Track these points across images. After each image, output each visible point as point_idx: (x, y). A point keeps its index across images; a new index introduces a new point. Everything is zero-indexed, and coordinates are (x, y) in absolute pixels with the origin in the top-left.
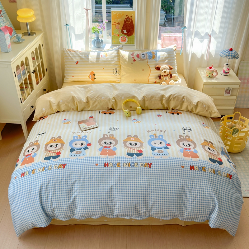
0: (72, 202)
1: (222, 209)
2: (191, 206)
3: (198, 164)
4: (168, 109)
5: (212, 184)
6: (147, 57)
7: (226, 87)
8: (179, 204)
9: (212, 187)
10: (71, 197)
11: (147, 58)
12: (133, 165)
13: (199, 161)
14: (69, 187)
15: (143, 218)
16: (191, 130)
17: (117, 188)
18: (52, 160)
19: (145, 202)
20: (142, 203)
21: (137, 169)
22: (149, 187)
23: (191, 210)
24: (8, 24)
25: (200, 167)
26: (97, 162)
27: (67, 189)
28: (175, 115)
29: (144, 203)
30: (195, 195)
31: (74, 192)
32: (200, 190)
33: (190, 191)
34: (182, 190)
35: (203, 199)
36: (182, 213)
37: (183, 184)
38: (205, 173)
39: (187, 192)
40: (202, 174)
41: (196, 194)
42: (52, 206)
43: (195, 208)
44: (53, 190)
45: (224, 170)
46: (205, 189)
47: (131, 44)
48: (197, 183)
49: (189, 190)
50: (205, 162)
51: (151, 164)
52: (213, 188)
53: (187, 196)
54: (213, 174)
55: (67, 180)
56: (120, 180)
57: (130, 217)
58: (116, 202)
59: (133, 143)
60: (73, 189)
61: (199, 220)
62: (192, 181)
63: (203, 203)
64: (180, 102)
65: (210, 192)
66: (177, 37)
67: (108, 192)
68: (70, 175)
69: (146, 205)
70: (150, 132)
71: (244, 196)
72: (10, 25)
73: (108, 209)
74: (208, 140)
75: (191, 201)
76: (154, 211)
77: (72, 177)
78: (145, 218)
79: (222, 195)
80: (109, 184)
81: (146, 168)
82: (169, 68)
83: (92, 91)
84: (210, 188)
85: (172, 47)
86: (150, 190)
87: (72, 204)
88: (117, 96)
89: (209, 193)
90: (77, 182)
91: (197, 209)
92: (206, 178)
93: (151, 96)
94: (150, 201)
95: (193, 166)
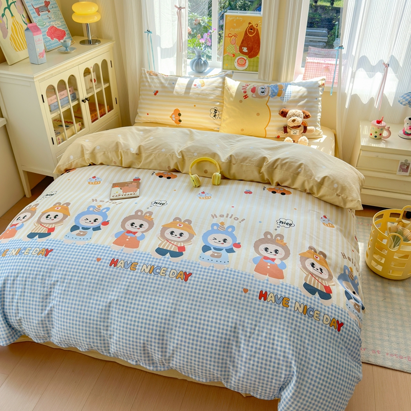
0: (47, 316)
1: (305, 386)
2: (245, 366)
3: (278, 290)
4: (269, 183)
5: (295, 334)
6: (269, 92)
7: (403, 159)
8: (223, 359)
9: (292, 339)
10: (46, 306)
11: (268, 95)
12: (158, 271)
13: (281, 286)
14: (46, 289)
15: (159, 368)
16: (293, 225)
17: (118, 307)
18: (36, 240)
19: (161, 342)
20: (155, 343)
21: (162, 279)
22: (174, 317)
23: (244, 374)
24: (60, 24)
25: (279, 296)
26: (101, 255)
27: (42, 292)
28: (278, 195)
29: (159, 343)
30: (256, 348)
31: (53, 300)
32: (268, 340)
33: (247, 338)
34: (232, 334)
35: (269, 359)
36: (228, 375)
37: (236, 324)
38: (284, 310)
39: (241, 339)
40: (278, 310)
41: (258, 346)
42: (17, 315)
43: (252, 373)
44: (22, 288)
45: (328, 311)
46: (278, 341)
47: (253, 71)
48: (265, 326)
49: (246, 336)
50: (294, 288)
51: (190, 274)
52: (294, 342)
53: (240, 347)
54: (302, 315)
55: (44, 277)
56: (126, 294)
57: (136, 361)
58: (114, 331)
59: (177, 232)
60: (52, 293)
61: (260, 396)
62: (256, 321)
63: (268, 367)
64: (292, 174)
65: (285, 348)
66: (330, 64)
67: (103, 312)
68: (51, 269)
69: (163, 349)
70: (216, 217)
71: (381, 365)
72: (61, 26)
73: (100, 340)
74: (319, 249)
75: (246, 358)
76: (176, 362)
77: (53, 273)
78: (162, 369)
79: (309, 359)
80: (107, 298)
81: (179, 281)
82: (302, 115)
83: (152, 138)
84: (288, 342)
85: (319, 80)
86: (173, 321)
87: (47, 319)
88: (188, 150)
89: (283, 349)
90: (59, 283)
91: (254, 376)
92: (285, 321)
93: (244, 158)
94: (170, 342)
95: (266, 292)
